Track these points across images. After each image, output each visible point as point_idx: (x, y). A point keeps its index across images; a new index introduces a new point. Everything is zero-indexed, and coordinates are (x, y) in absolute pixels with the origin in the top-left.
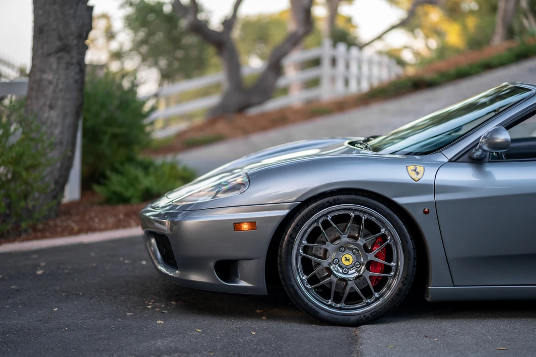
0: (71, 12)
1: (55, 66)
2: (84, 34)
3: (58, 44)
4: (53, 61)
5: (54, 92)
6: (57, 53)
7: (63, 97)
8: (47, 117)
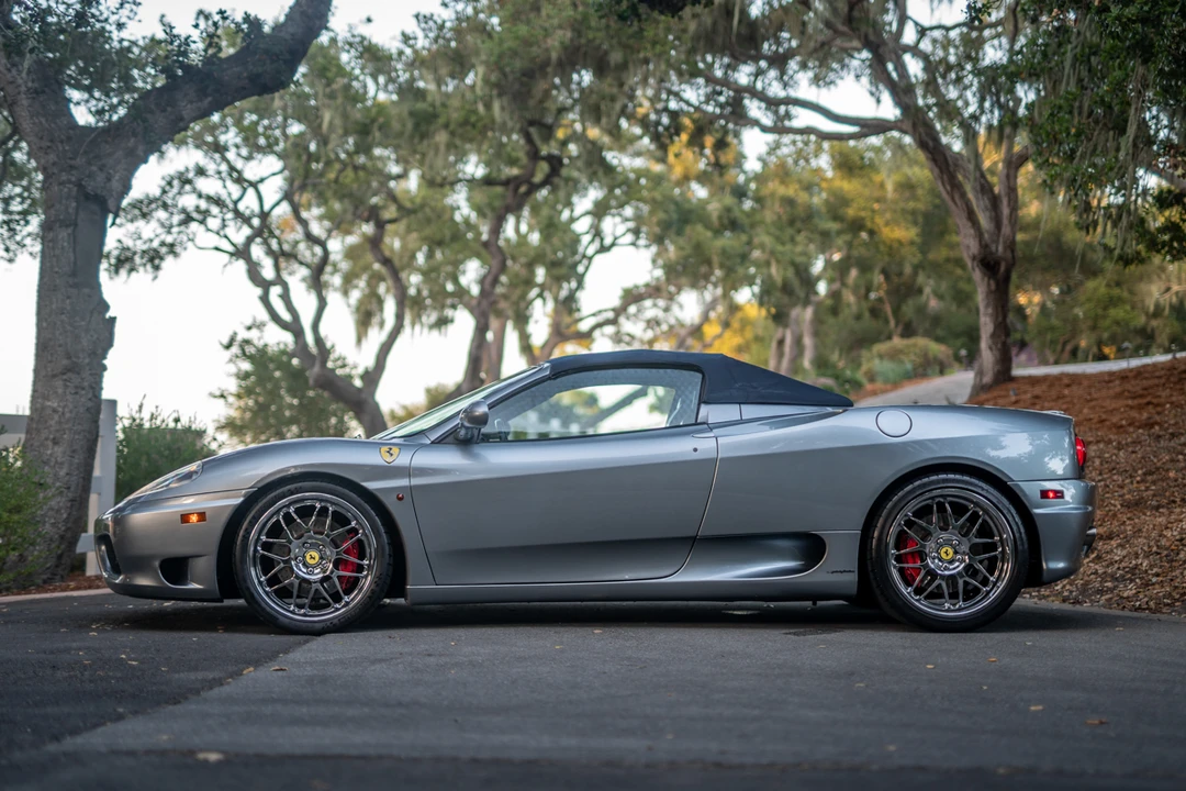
0: (83, 324)
1: (60, 391)
2: (100, 351)
3: (65, 363)
4: (59, 383)
5: (60, 423)
6: (64, 374)
7: (70, 429)
8: (51, 455)
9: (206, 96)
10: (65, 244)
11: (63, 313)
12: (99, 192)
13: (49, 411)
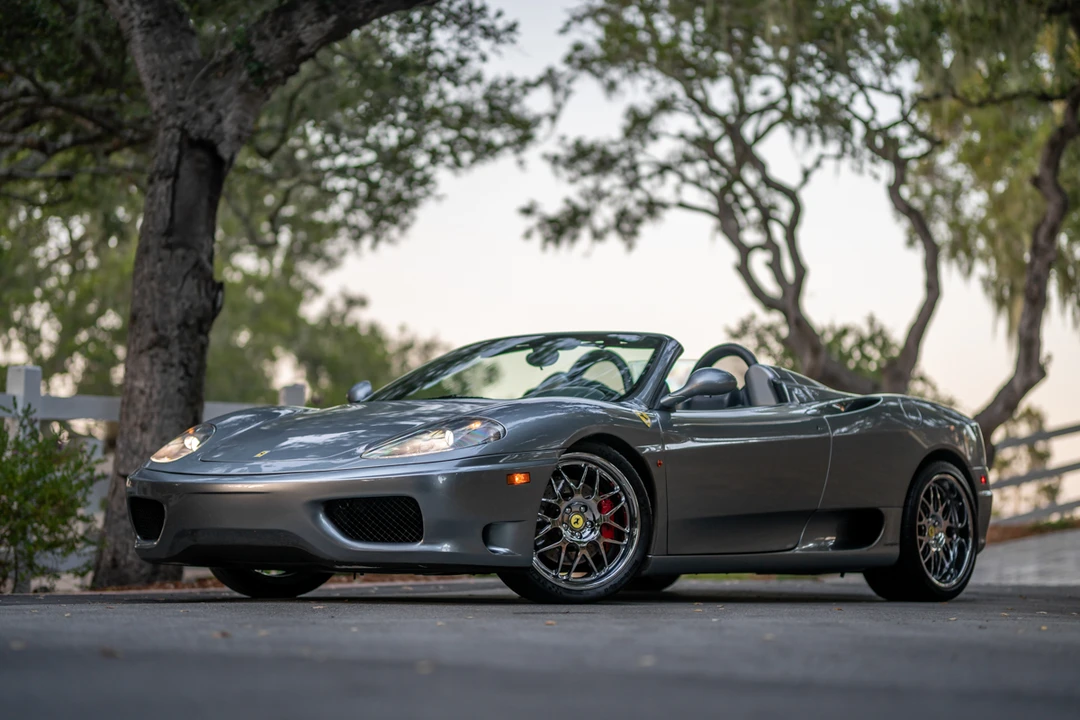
0: (174, 290)
1: (147, 368)
3: (151, 335)
4: (145, 360)
5: (147, 406)
6: (150, 348)
7: (159, 413)
8: (140, 443)
9: (329, 15)
10: (163, 199)
11: (152, 279)
12: (204, 136)
13: (137, 392)
